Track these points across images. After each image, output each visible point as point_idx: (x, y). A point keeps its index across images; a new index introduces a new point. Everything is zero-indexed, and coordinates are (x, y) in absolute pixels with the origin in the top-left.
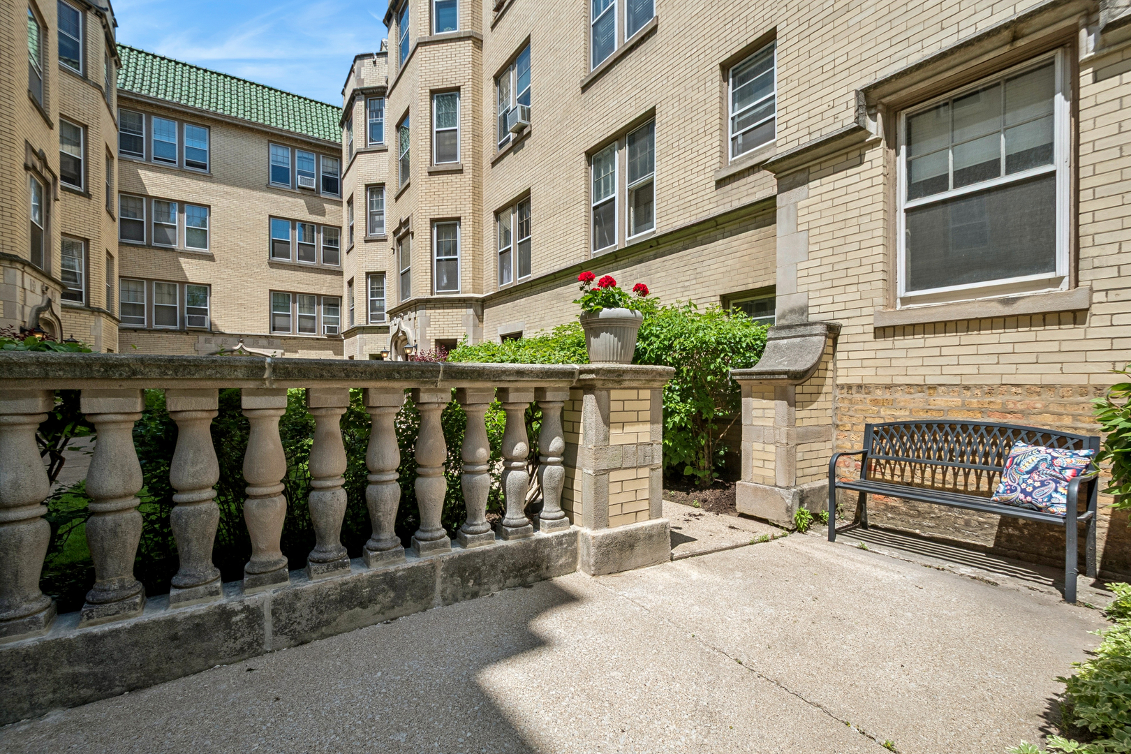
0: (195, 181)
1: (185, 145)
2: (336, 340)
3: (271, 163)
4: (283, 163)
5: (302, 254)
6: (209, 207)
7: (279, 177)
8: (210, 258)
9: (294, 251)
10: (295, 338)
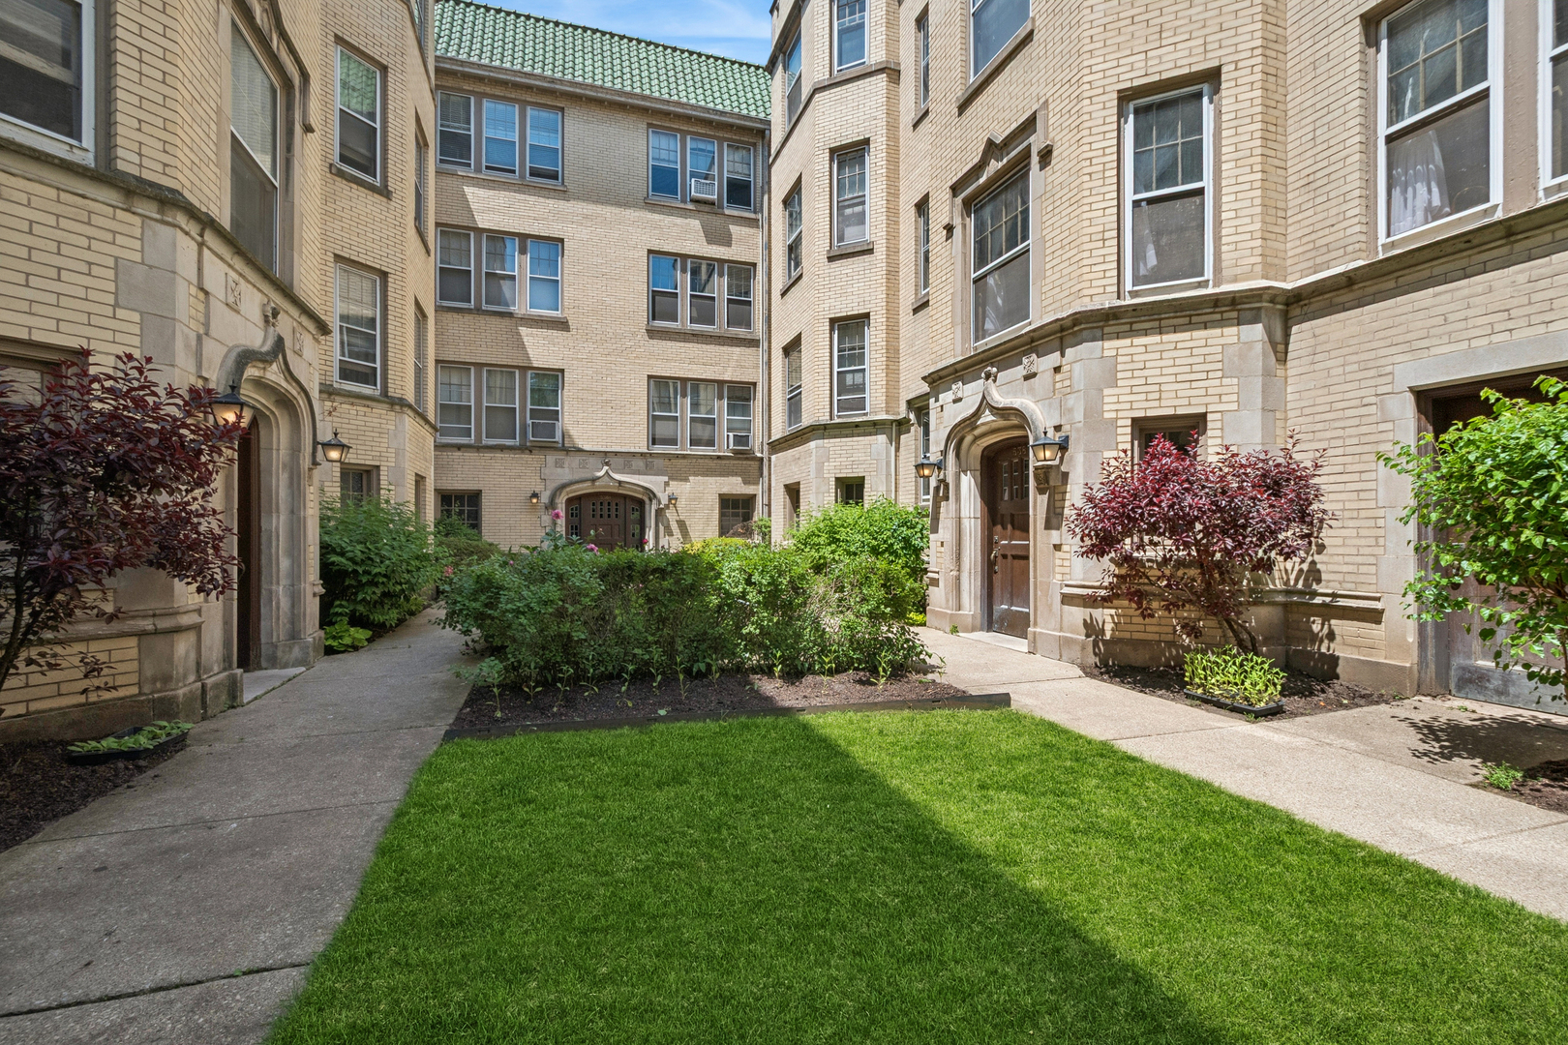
0: (542, 200)
1: (528, 142)
2: (747, 459)
3: (651, 163)
4: (669, 161)
5: (695, 315)
6: (562, 241)
7: (664, 183)
8: (562, 325)
9: (685, 308)
10: (684, 457)
